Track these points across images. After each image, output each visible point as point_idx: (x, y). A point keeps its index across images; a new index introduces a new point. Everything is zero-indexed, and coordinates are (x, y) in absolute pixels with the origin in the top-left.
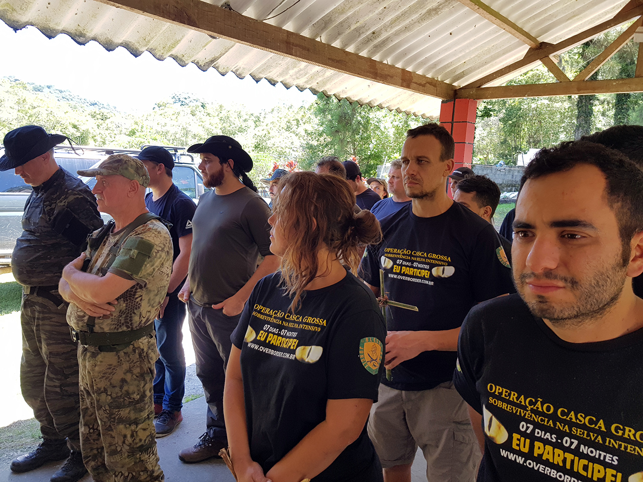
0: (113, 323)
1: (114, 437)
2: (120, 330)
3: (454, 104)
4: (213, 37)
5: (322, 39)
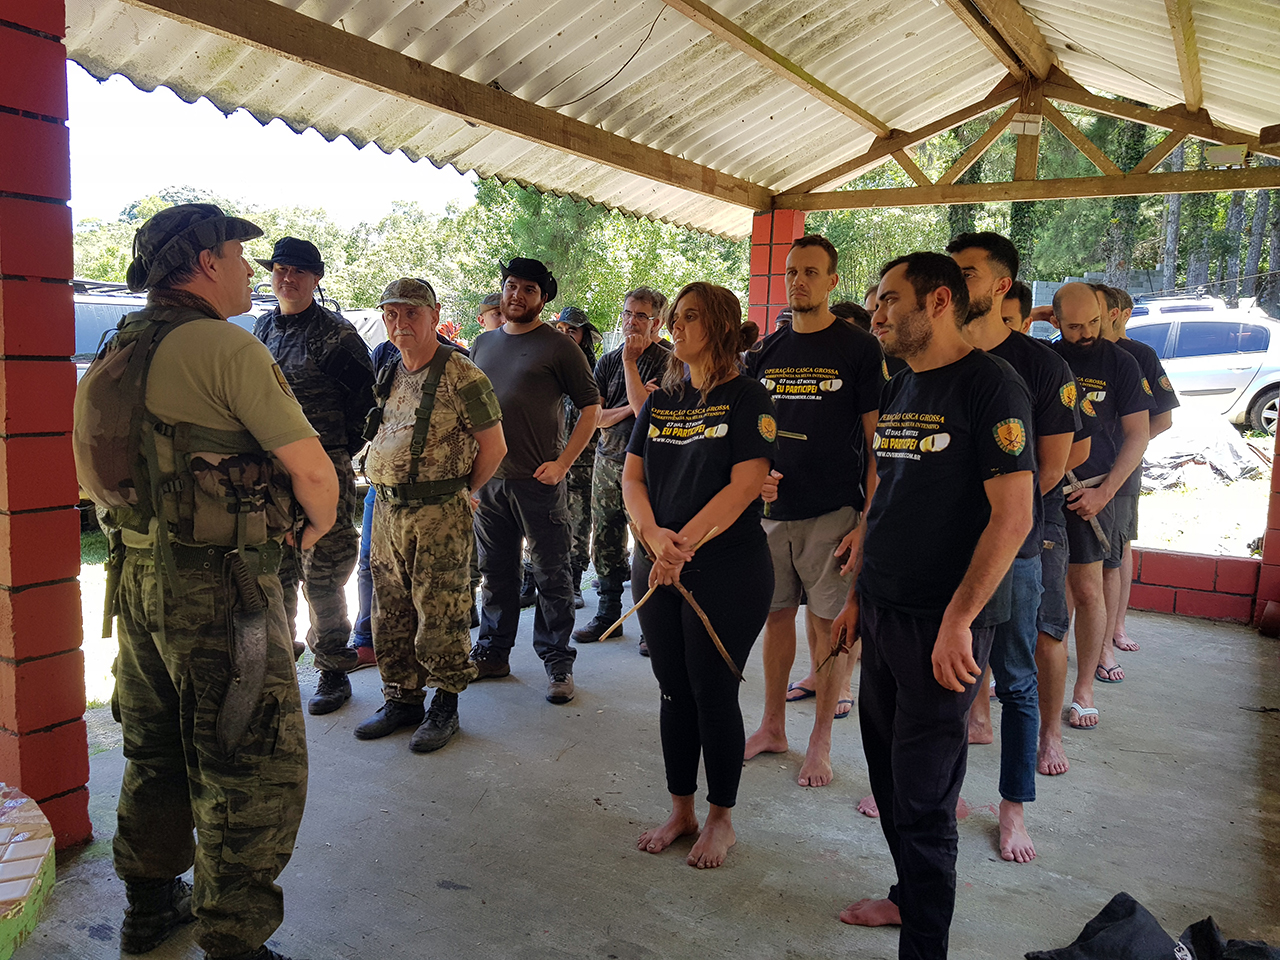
0: (439, 470)
1: (435, 607)
2: (446, 478)
3: (773, 217)
4: (473, 125)
5: (604, 125)
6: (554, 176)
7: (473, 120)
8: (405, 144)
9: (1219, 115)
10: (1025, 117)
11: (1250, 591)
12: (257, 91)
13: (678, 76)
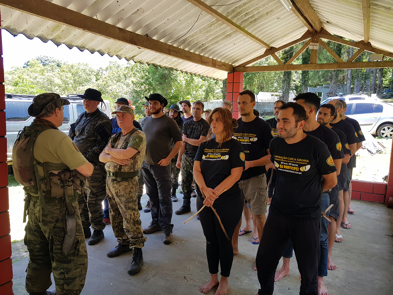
0: (129, 168)
1: (127, 216)
2: (131, 171)
3: (234, 74)
4: (139, 48)
5: (181, 47)
6: (165, 63)
7: (140, 47)
8: (117, 54)
9: (374, 44)
10: (313, 44)
11: (384, 193)
12: (68, 38)
13: (206, 32)
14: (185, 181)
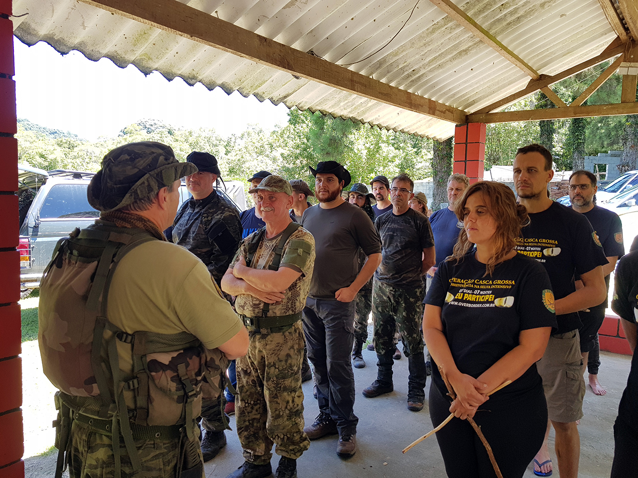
0: (283, 308)
1: (279, 404)
2: (287, 314)
3: (467, 127)
4: (297, 78)
5: (374, 76)
6: (341, 108)
7: (298, 74)
8: (256, 91)
10: (628, 64)
12: (164, 60)
13: (422, 44)
14: (380, 332)
